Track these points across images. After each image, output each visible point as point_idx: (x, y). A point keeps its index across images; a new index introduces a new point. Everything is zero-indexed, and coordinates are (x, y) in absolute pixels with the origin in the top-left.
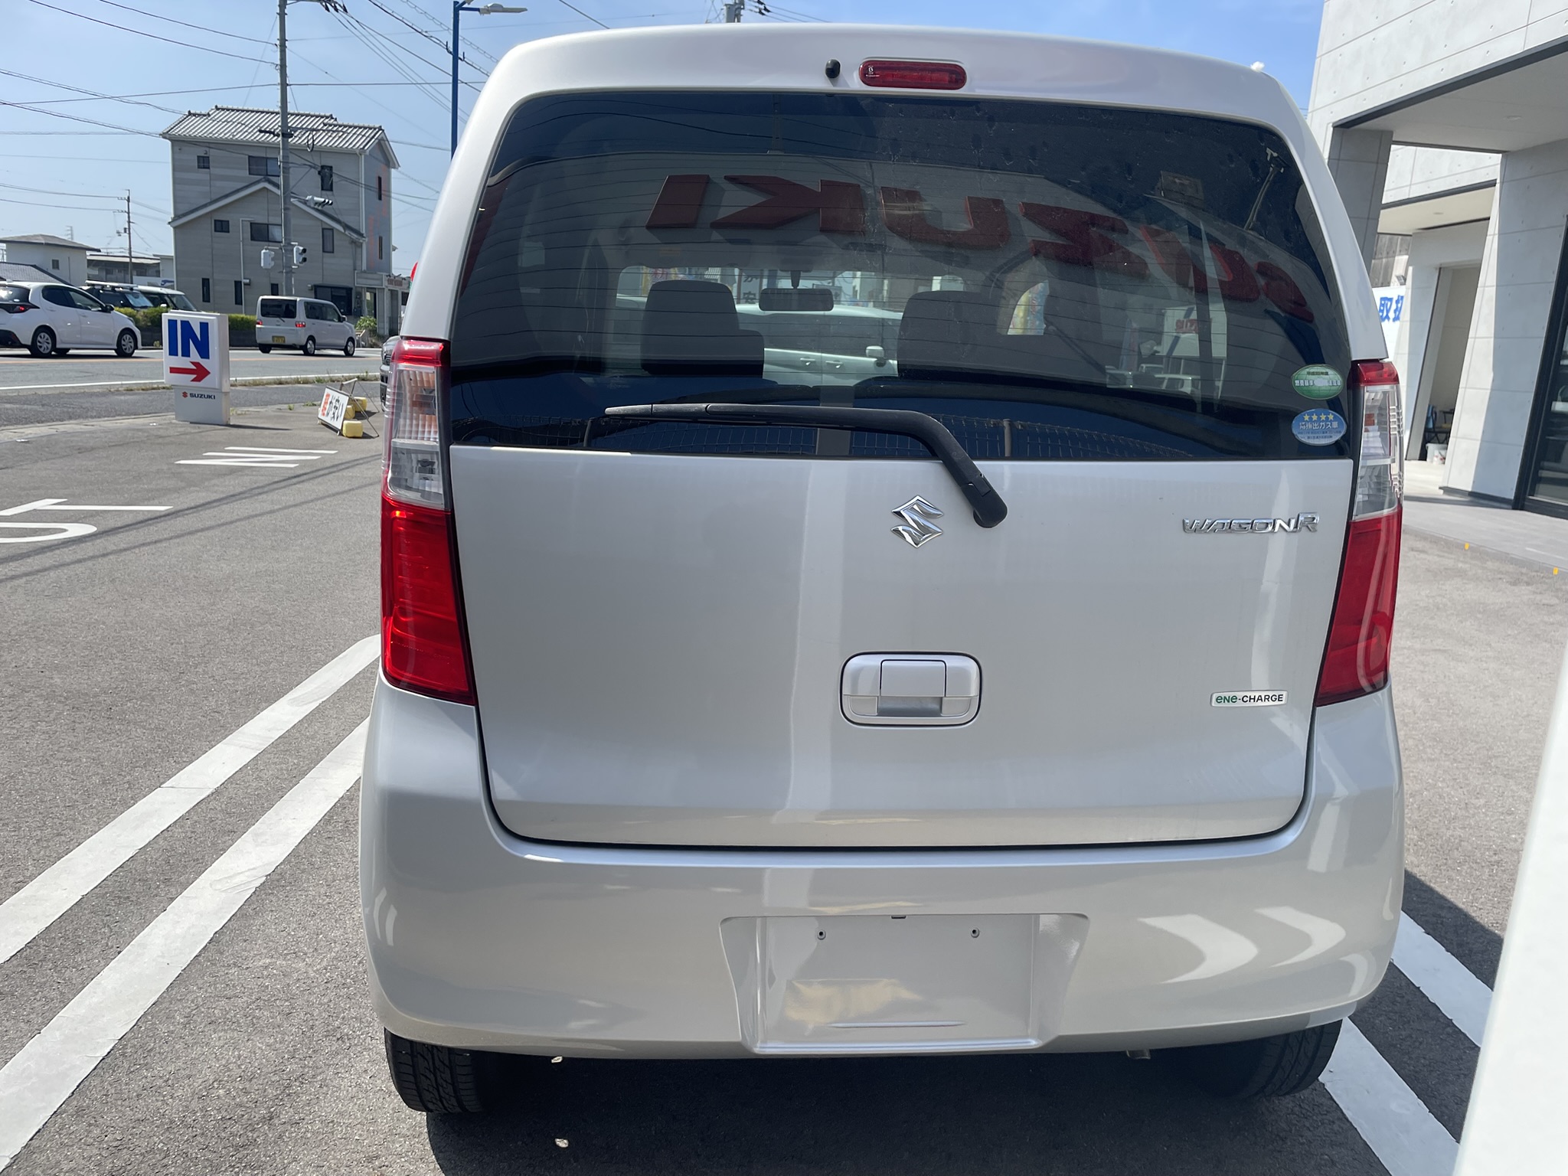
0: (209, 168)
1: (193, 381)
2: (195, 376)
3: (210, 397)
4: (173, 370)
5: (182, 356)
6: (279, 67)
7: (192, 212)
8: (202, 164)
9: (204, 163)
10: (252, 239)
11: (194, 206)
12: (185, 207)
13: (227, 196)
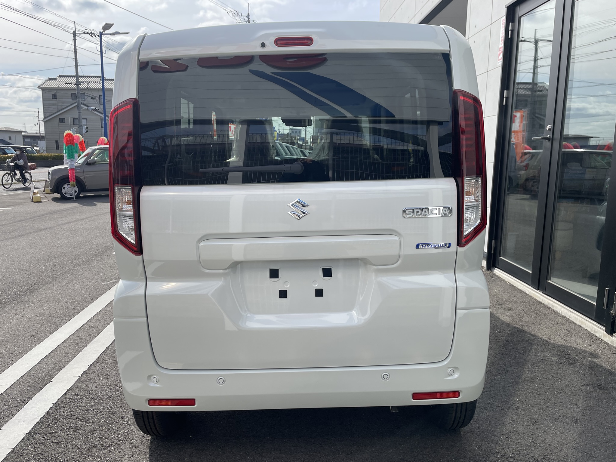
0: (56, 99)
6: (74, 59)
7: (51, 115)
8: (53, 97)
10: (74, 125)
11: (52, 113)
12: (48, 114)
13: (63, 109)
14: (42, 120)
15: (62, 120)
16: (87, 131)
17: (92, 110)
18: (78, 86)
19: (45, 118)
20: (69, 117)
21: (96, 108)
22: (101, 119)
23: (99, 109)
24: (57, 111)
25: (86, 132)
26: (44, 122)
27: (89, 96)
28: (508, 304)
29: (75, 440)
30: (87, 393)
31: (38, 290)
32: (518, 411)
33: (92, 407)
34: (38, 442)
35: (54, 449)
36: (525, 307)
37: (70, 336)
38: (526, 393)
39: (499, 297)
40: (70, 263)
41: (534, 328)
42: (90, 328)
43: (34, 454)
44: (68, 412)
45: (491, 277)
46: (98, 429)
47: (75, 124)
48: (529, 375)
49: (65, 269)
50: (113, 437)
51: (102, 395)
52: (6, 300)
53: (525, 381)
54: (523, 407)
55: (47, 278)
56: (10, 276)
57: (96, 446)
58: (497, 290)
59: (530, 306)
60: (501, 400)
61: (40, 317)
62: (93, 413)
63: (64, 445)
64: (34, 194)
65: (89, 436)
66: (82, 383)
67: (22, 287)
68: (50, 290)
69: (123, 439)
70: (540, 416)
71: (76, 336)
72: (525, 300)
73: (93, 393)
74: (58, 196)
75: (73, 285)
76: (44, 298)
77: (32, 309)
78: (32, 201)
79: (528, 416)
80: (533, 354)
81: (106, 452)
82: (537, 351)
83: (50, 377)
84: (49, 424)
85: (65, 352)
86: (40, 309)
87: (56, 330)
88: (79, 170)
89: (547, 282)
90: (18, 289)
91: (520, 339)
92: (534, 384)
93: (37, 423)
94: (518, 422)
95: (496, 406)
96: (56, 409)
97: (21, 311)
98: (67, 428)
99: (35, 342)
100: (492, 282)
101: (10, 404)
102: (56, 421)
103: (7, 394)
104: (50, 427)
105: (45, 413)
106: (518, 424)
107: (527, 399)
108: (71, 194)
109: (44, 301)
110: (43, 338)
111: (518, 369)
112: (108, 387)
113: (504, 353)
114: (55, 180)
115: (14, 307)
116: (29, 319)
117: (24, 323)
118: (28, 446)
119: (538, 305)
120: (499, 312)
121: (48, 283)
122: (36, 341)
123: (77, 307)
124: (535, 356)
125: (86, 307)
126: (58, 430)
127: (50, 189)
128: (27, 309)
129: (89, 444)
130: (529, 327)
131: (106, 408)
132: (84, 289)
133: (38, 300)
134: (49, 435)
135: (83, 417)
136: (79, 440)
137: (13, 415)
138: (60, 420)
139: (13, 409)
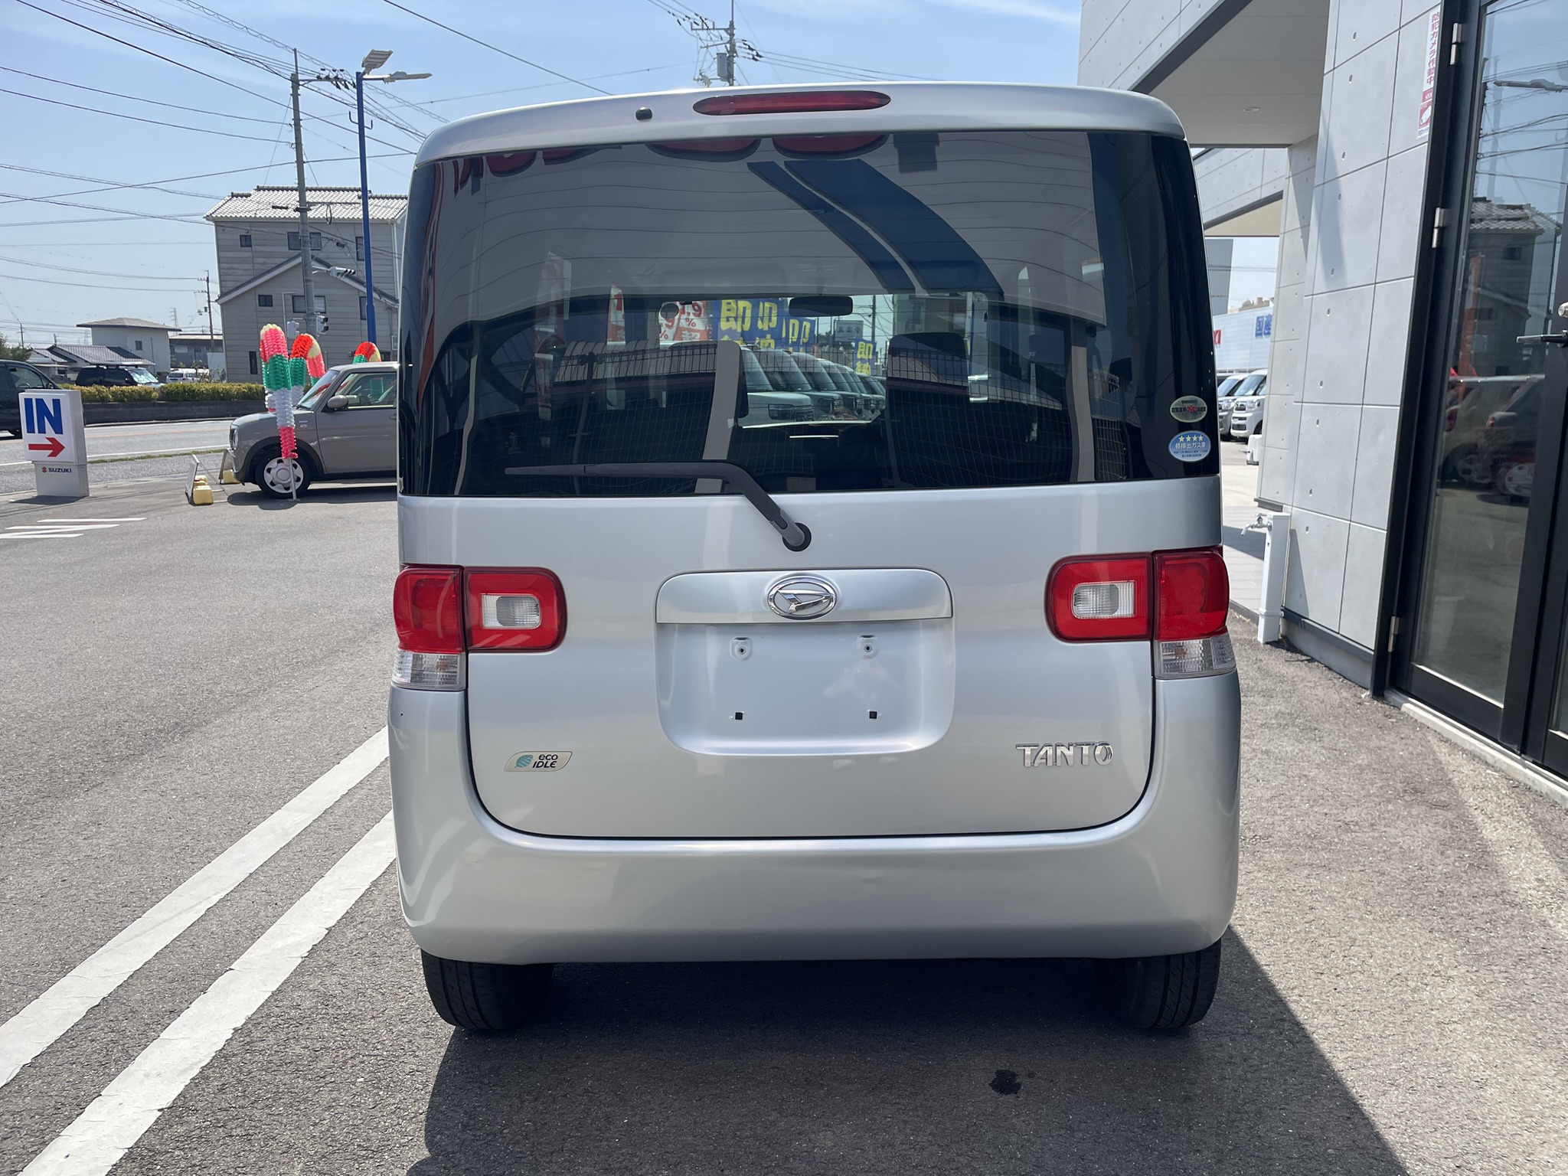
0: (251, 246)
1: (49, 456)
2: (51, 451)
3: (66, 470)
4: (32, 447)
5: (39, 433)
6: (294, 146)
7: (237, 288)
8: (244, 243)
9: (246, 241)
10: (294, 312)
11: (240, 284)
12: (230, 285)
13: (269, 272)
14: (216, 301)
15: (266, 301)
16: (327, 328)
17: (339, 274)
18: (304, 214)
19: (223, 295)
20: (281, 295)
21: (349, 270)
22: (360, 298)
23: (354, 273)
24: (253, 277)
25: (323, 329)
26: (221, 305)
27: (332, 240)
28: (1437, 790)
29: (290, 1130)
30: (322, 1004)
31: (203, 729)
32: (1486, 1091)
33: (335, 1041)
34: (193, 1133)
35: (233, 1153)
36: (1486, 800)
37: (281, 849)
38: (1504, 1043)
39: (1413, 770)
40: (281, 660)
41: (1516, 859)
42: (330, 829)
43: (183, 1166)
44: (273, 1052)
45: (1387, 716)
46: (350, 1102)
47: (296, 310)
48: (1510, 992)
49: (269, 675)
50: (387, 1124)
51: (361, 1010)
52: (122, 751)
53: (1501, 1008)
54: (1498, 1083)
55: (226, 696)
56: (135, 692)
57: (344, 1148)
58: (1405, 751)
59: (1498, 797)
60: (1437, 1060)
61: (205, 798)
62: (337, 1056)
63: (259, 1144)
64: (196, 484)
65: (325, 1122)
66: (310, 975)
67: (162, 719)
68: (232, 729)
69: (414, 1133)
70: (1547, 1108)
71: (295, 850)
72: (1483, 780)
73: (338, 1003)
74: (256, 488)
75: (290, 716)
76: (216, 749)
77: (188, 778)
78: (192, 503)
79: (1513, 1108)
80: (1518, 933)
81: (368, 1165)
82: (1530, 924)
83: (228, 956)
84: (224, 1084)
85: (266, 891)
86: (206, 777)
87: (245, 833)
88: (306, 426)
89: (1549, 735)
90: (152, 726)
91: (1477, 890)
92: (1525, 1016)
93: (193, 1079)
94: (1488, 1125)
95: (1423, 1078)
96: (243, 1043)
97: (159, 780)
98: (270, 1098)
99: (193, 863)
100: (1390, 729)
101: (123, 1029)
102: (242, 1077)
103: (118, 1001)
104: (224, 1093)
105: (214, 1054)
106: (1487, 1128)
107: (1507, 1058)
108: (287, 486)
109: (217, 755)
110: (213, 854)
111: (1478, 974)
112: (377, 987)
113: (1437, 928)
114: (248, 448)
115: (142, 770)
116: (178, 802)
117: (166, 812)
118: (168, 1143)
119: (1522, 796)
120: (1414, 812)
121: (229, 710)
122: (195, 861)
123: (298, 773)
124: (1522, 937)
125: (322, 774)
126: (246, 1102)
127: (235, 471)
128: (173, 777)
129: (326, 1144)
130: (1501, 856)
131: (371, 1045)
132: (317, 726)
133: (201, 753)
134: (221, 1115)
135: (312, 1067)
136: (300, 1132)
137: (131, 1058)
138: (251, 1075)
139: (131, 1041)
